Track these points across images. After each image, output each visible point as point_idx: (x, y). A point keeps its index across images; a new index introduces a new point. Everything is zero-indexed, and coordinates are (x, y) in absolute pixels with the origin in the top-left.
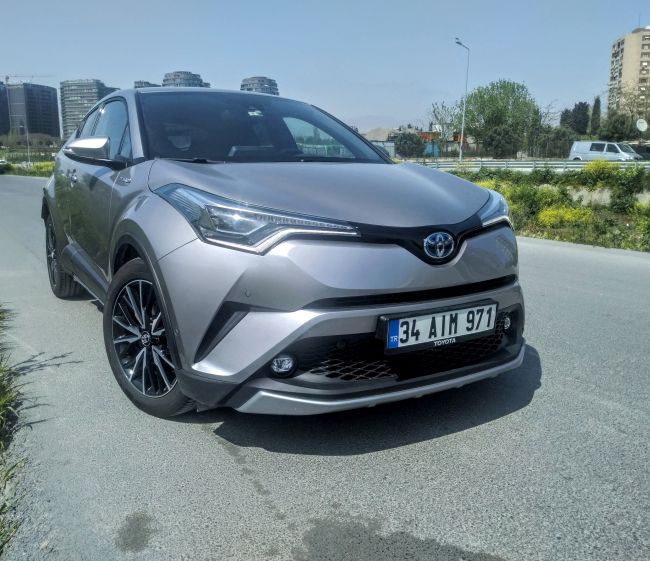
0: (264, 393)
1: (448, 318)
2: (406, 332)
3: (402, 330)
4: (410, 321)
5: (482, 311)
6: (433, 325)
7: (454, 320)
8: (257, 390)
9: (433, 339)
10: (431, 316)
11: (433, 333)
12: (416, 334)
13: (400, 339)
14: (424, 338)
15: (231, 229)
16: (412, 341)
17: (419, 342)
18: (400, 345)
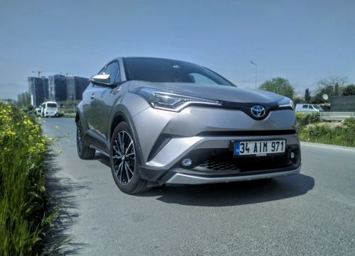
0: (178, 174)
1: (262, 144)
2: (243, 148)
3: (241, 147)
4: (245, 143)
5: (279, 143)
6: (256, 147)
7: (265, 145)
8: (175, 173)
9: (255, 153)
10: (254, 142)
11: (255, 150)
12: (248, 150)
13: (240, 151)
14: (251, 152)
15: (164, 102)
16: (246, 153)
17: (249, 154)
18: (240, 154)
